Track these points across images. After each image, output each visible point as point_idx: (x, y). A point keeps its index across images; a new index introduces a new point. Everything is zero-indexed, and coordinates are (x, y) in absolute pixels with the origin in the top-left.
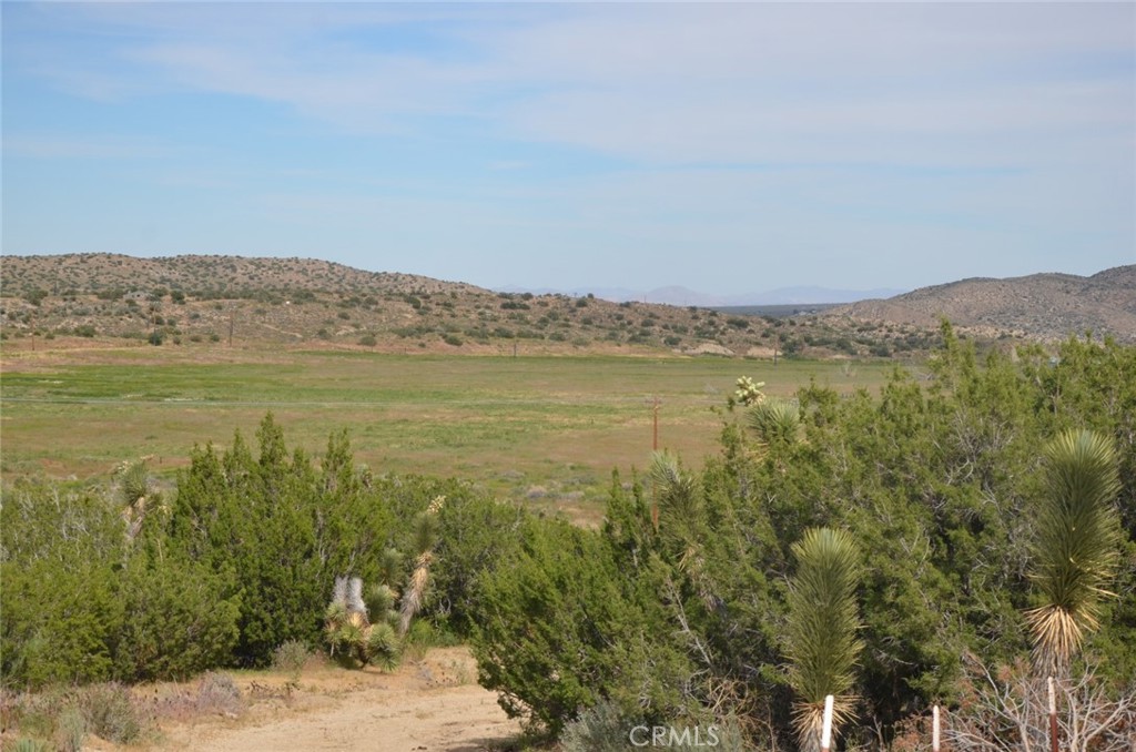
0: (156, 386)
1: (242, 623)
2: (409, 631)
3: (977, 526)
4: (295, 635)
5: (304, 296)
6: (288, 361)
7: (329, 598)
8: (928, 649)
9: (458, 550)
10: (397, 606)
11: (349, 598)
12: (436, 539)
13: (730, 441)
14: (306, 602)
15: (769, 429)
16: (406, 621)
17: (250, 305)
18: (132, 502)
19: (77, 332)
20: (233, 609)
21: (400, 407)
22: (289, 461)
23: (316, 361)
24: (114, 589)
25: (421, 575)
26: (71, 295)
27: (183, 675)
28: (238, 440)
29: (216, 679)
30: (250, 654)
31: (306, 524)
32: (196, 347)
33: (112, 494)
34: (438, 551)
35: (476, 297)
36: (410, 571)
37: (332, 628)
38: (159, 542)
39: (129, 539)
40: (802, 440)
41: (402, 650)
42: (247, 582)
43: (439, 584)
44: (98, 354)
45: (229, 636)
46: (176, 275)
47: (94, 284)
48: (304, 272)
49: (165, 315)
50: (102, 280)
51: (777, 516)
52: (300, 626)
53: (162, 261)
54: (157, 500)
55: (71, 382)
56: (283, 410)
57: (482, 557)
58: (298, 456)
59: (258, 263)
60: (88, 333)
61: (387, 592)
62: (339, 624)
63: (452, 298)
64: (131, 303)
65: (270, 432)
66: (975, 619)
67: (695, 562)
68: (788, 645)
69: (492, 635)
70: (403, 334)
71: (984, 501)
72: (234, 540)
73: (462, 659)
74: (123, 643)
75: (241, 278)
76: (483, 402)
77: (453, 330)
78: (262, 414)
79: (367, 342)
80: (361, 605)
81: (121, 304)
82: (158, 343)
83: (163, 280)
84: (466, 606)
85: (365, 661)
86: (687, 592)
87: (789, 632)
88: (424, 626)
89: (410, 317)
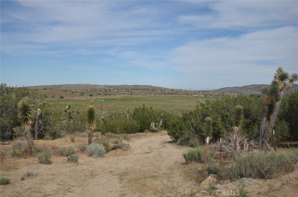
0: (131, 100)
1: (140, 127)
2: (160, 128)
3: (227, 116)
4: (147, 129)
5: (148, 90)
6: (146, 97)
7: (150, 124)
8: (221, 131)
9: (165, 119)
10: (158, 126)
11: (153, 125)
12: (163, 118)
13: (197, 106)
14: (148, 125)
15: (202, 105)
16: (159, 127)
17: (142, 91)
18: (128, 113)
19: (123, 94)
20: (139, 126)
21: (159, 102)
22: (146, 109)
23: (149, 97)
24: (126, 123)
25: (161, 122)
26: (122, 90)
27: (134, 133)
28: (140, 106)
30: (142, 131)
31: (148, 116)
32: (136, 95)
33: (126, 112)
34: (163, 119)
35: (168, 89)
36: (160, 122)
37: (151, 128)
38: (131, 118)
39: (128, 117)
40: (206, 106)
41: (159, 131)
42: (141, 123)
43: (163, 123)
44: (125, 96)
45: (139, 129)
46: (133, 87)
47: (124, 88)
48: (148, 87)
49: (132, 92)
50: (125, 88)
51: (203, 115)
52: (147, 128)
53: (132, 86)
54: (131, 113)
55: (122, 99)
56: (145, 103)
57: (168, 120)
58: (147, 108)
59: (143, 86)
60: (124, 94)
61: (157, 124)
62: (152, 128)
63: (165, 89)
64: (128, 90)
65: (144, 105)
66: (226, 127)
67: (193, 121)
68: (204, 131)
69: (169, 129)
70: (159, 94)
72: (140, 118)
73: (165, 132)
74: (127, 129)
75: (141, 87)
76: (168, 102)
77: (165, 93)
78: (143, 103)
79: (155, 95)
80: (154, 125)
81: (127, 90)
83: (132, 88)
84: (166, 125)
85: (155, 132)
86: (192, 124)
87: (204, 129)
88: (161, 128)
89: (160, 92)
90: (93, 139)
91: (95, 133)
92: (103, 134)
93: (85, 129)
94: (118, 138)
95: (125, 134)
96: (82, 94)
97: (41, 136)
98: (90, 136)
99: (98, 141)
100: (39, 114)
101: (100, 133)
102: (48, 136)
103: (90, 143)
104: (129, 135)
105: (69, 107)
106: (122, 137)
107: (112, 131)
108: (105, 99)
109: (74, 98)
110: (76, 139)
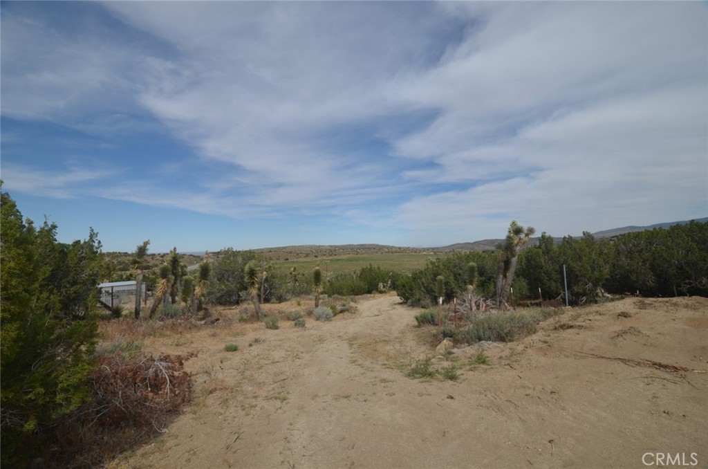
0: (357, 260)
2: (388, 289)
3: (460, 275)
5: (374, 248)
6: (372, 256)
7: (378, 285)
8: (454, 290)
9: (394, 279)
10: (387, 286)
11: (381, 285)
13: (427, 265)
14: (376, 286)
15: (432, 263)
17: (368, 250)
18: (355, 274)
19: (348, 254)
20: (367, 287)
21: (386, 262)
23: (376, 256)
24: (353, 284)
26: (347, 249)
27: (361, 295)
28: (367, 266)
29: (365, 295)
30: (369, 292)
31: (375, 276)
32: (362, 255)
33: (352, 273)
34: (391, 279)
35: (395, 247)
36: (388, 282)
38: (358, 279)
39: (354, 278)
40: (436, 264)
41: (388, 291)
42: (368, 283)
43: (392, 283)
44: (351, 256)
45: (367, 290)
46: (359, 246)
48: (374, 245)
49: (358, 251)
50: (351, 247)
51: (434, 274)
52: (375, 289)
53: (357, 245)
54: (358, 274)
55: (348, 260)
56: (372, 262)
57: (397, 280)
58: (374, 268)
59: (369, 245)
61: (385, 284)
62: (380, 288)
63: (392, 247)
64: (354, 250)
65: (371, 265)
66: (460, 287)
67: (423, 280)
68: (436, 290)
69: (398, 290)
70: (386, 252)
71: (460, 271)
72: (367, 278)
73: (394, 292)
74: (354, 291)
75: (367, 246)
76: (396, 260)
77: (393, 252)
78: (370, 263)
79: (382, 254)
82: (357, 255)
84: (395, 286)
85: (383, 293)
86: (423, 283)
87: (436, 289)
88: (390, 289)
89: (387, 250)
90: (320, 301)
91: (321, 296)
92: (329, 296)
93: (311, 291)
94: (346, 300)
95: (353, 296)
96: (307, 255)
97: (267, 300)
98: (317, 299)
99: (325, 304)
100: (264, 277)
101: (326, 296)
102: (274, 300)
103: (317, 306)
104: (357, 297)
105: (295, 269)
106: (349, 300)
107: (339, 294)
108: (330, 260)
109: (298, 260)
110: (302, 302)
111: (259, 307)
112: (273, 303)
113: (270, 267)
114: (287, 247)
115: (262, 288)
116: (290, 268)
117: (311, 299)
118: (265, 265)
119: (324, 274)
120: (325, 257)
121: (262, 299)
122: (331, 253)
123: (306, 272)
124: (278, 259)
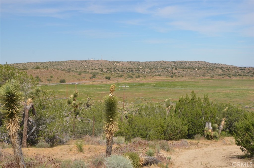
0: (172, 85)
1: (188, 130)
2: (221, 133)
4: (198, 133)
5: (199, 68)
6: (196, 81)
7: (205, 126)
9: (231, 118)
10: (218, 128)
11: (209, 127)
12: (226, 115)
14: (200, 127)
16: (220, 131)
17: (189, 70)
18: (168, 107)
19: (158, 75)
20: (186, 128)
21: (218, 90)
22: (197, 100)
23: (202, 81)
24: (165, 123)
25: (223, 122)
26: (157, 68)
27: (177, 139)
28: (187, 96)
29: (184, 141)
30: (190, 136)
31: (200, 112)
32: (179, 78)
33: (164, 105)
34: (226, 118)
35: (234, 68)
36: (221, 122)
37: (206, 132)
38: (173, 115)
39: (167, 114)
41: (220, 137)
42: (189, 123)
43: (227, 124)
44: (161, 79)
45: (186, 133)
46: (176, 65)
47: (161, 66)
48: (200, 64)
49: (174, 72)
50: (162, 66)
52: (199, 131)
53: (173, 62)
54: (172, 107)
55: (157, 85)
56: (196, 90)
57: (236, 119)
58: (199, 99)
59: (191, 62)
60: (160, 75)
61: (216, 125)
62: (207, 131)
63: (229, 68)
64: (167, 70)
65: (193, 94)
69: (238, 135)
70: (219, 75)
72: (187, 114)
73: (232, 139)
74: (167, 133)
75: (188, 65)
76: (236, 89)
77: (229, 75)
78: (192, 91)
79: (212, 77)
80: (211, 128)
81: (166, 70)
82: (172, 77)
83: (173, 65)
84: (233, 129)
85: (212, 139)
88: (224, 132)
89: (221, 72)
90: (114, 147)
91: (115, 139)
92: (128, 139)
93: (100, 131)
94: (153, 147)
95: (164, 141)
96: (94, 76)
97: (32, 142)
98: (109, 142)
99: (120, 150)
100: (29, 107)
101: (123, 139)
102: (42, 142)
103: (109, 153)
104: (170, 142)
105: (75, 96)
106: (158, 146)
107: (143, 136)
108: (129, 84)
109: (81, 83)
110: (85, 147)
111: (21, 151)
112: (41, 147)
113: (38, 91)
114: (63, 62)
115: (26, 122)
116: (67, 95)
117: (99, 143)
118: (30, 88)
119: (119, 105)
120: (121, 80)
121: (25, 140)
122: (131, 74)
123: (93, 101)
124: (49, 80)
